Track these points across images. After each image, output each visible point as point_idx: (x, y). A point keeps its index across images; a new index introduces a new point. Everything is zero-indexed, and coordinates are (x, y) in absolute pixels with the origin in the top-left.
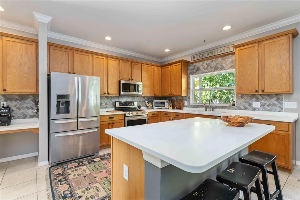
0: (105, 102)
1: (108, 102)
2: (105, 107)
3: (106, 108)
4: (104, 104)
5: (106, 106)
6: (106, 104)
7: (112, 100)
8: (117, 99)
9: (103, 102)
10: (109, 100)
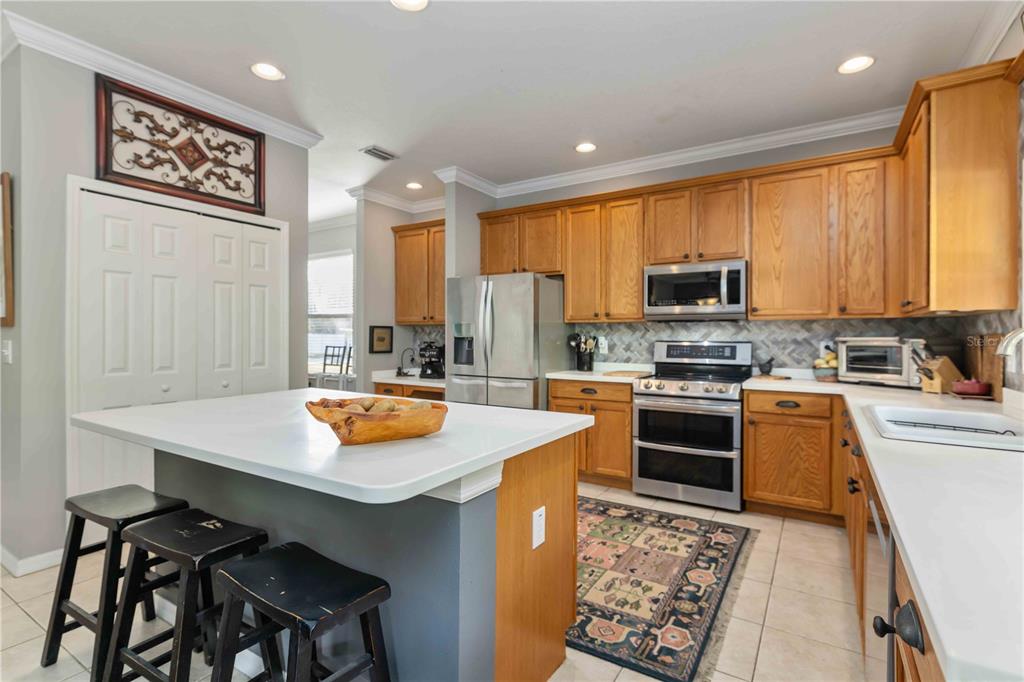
0: (623, 343)
1: (635, 344)
2: (625, 358)
3: (628, 360)
4: (621, 350)
5: (629, 354)
6: (628, 348)
7: (648, 336)
8: (669, 332)
9: (619, 343)
10: (638, 334)
